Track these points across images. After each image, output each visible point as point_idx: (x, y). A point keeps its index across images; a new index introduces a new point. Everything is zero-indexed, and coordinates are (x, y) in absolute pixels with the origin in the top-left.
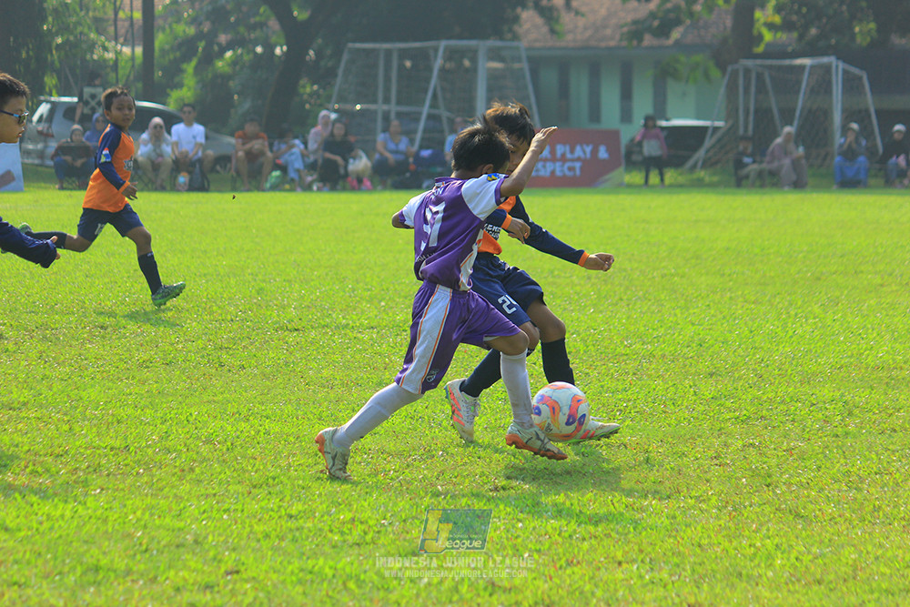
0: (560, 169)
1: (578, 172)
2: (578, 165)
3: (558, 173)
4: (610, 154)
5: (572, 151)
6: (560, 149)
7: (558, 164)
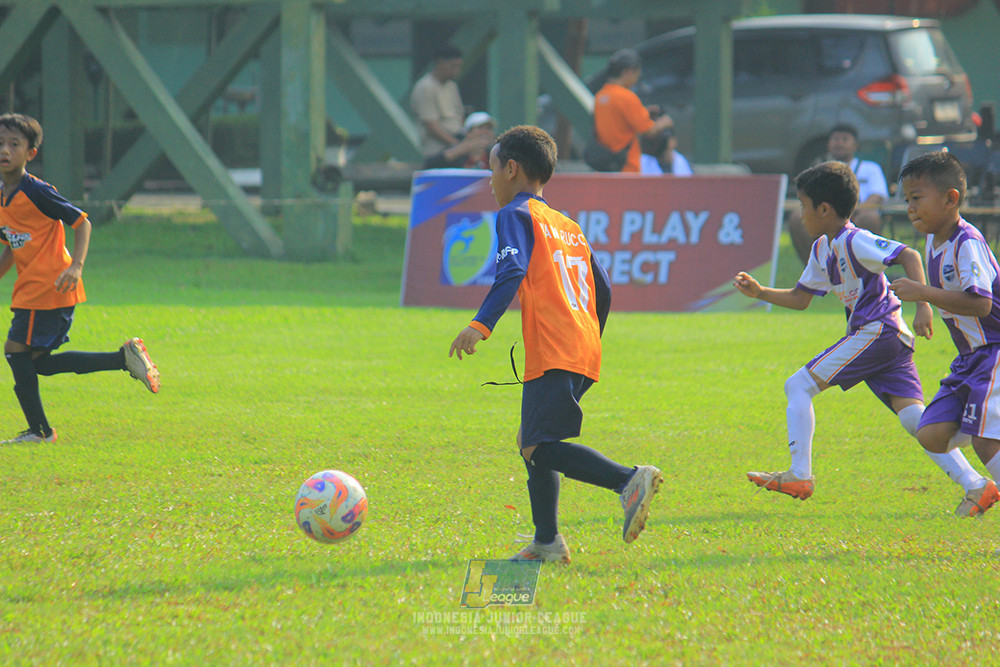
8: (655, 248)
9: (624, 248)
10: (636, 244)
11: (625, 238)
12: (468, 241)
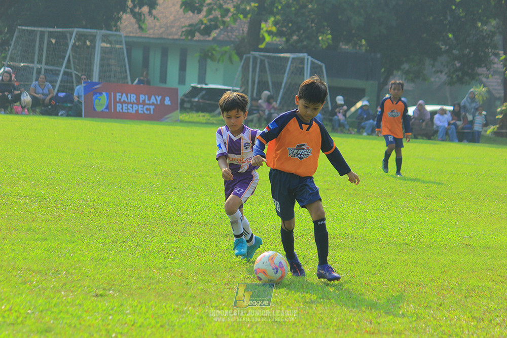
0: (141, 109)
1: (152, 112)
2: (152, 107)
3: (140, 112)
4: (171, 103)
5: (149, 99)
6: (142, 97)
7: (140, 106)
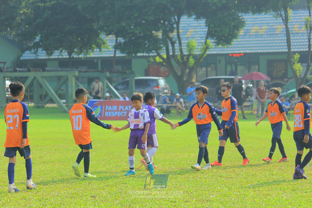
8: (124, 111)
9: (119, 111)
10: (121, 110)
11: (119, 109)
12: (96, 110)
